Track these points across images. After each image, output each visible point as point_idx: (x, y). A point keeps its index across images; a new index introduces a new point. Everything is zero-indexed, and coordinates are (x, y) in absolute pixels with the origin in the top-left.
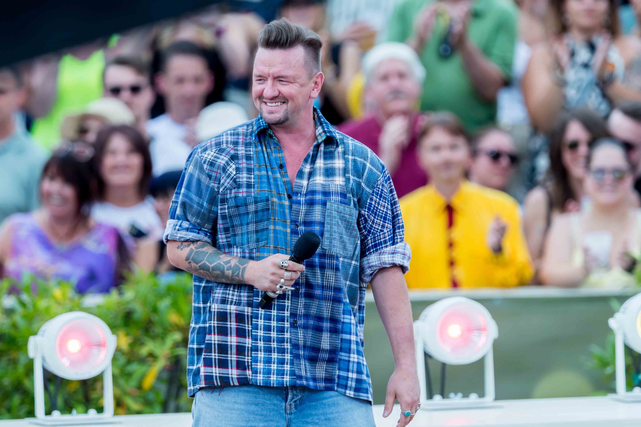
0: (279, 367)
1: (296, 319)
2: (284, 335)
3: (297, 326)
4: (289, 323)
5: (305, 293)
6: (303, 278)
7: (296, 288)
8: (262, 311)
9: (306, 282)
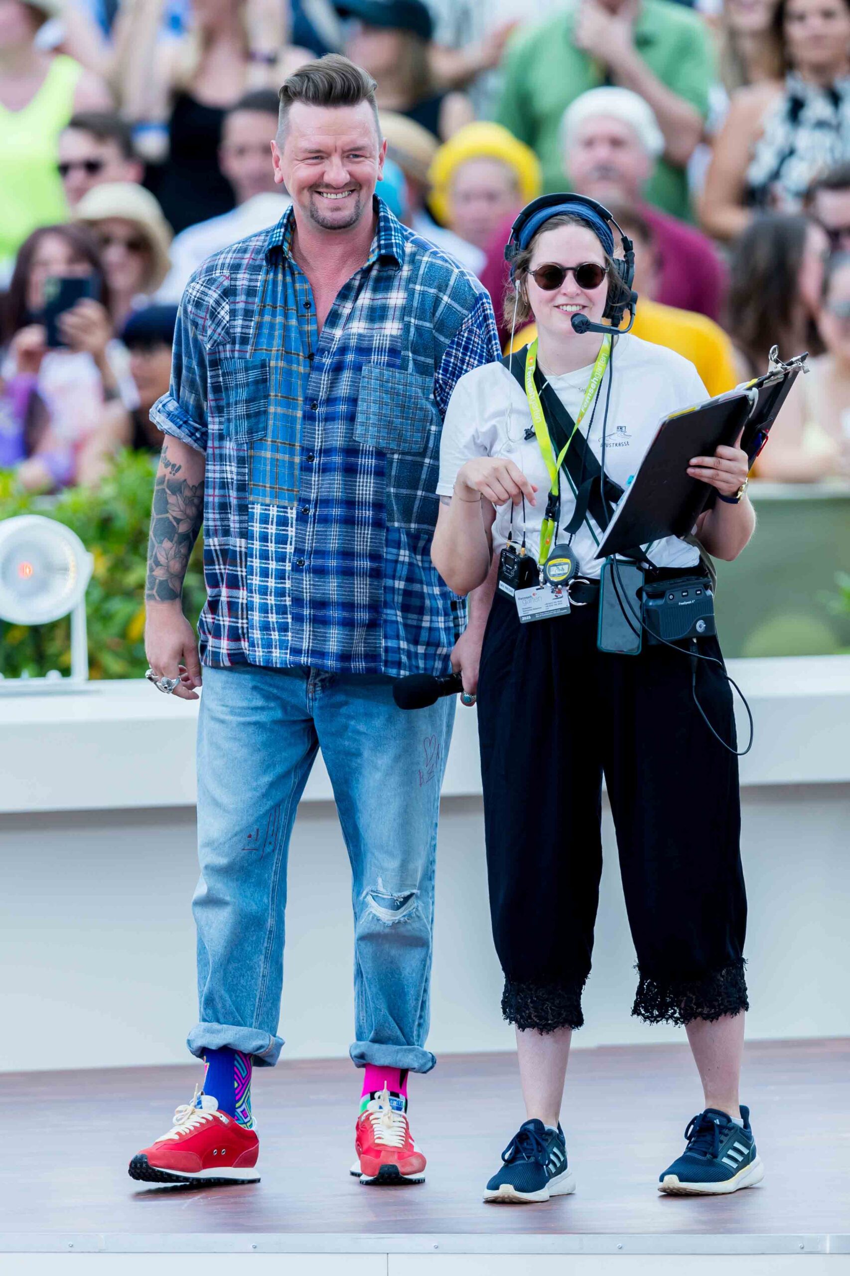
0: (281, 636)
1: (302, 558)
2: (285, 583)
3: (303, 569)
4: (290, 564)
5: (317, 515)
6: (316, 491)
7: (303, 507)
8: (256, 545)
9: (321, 498)
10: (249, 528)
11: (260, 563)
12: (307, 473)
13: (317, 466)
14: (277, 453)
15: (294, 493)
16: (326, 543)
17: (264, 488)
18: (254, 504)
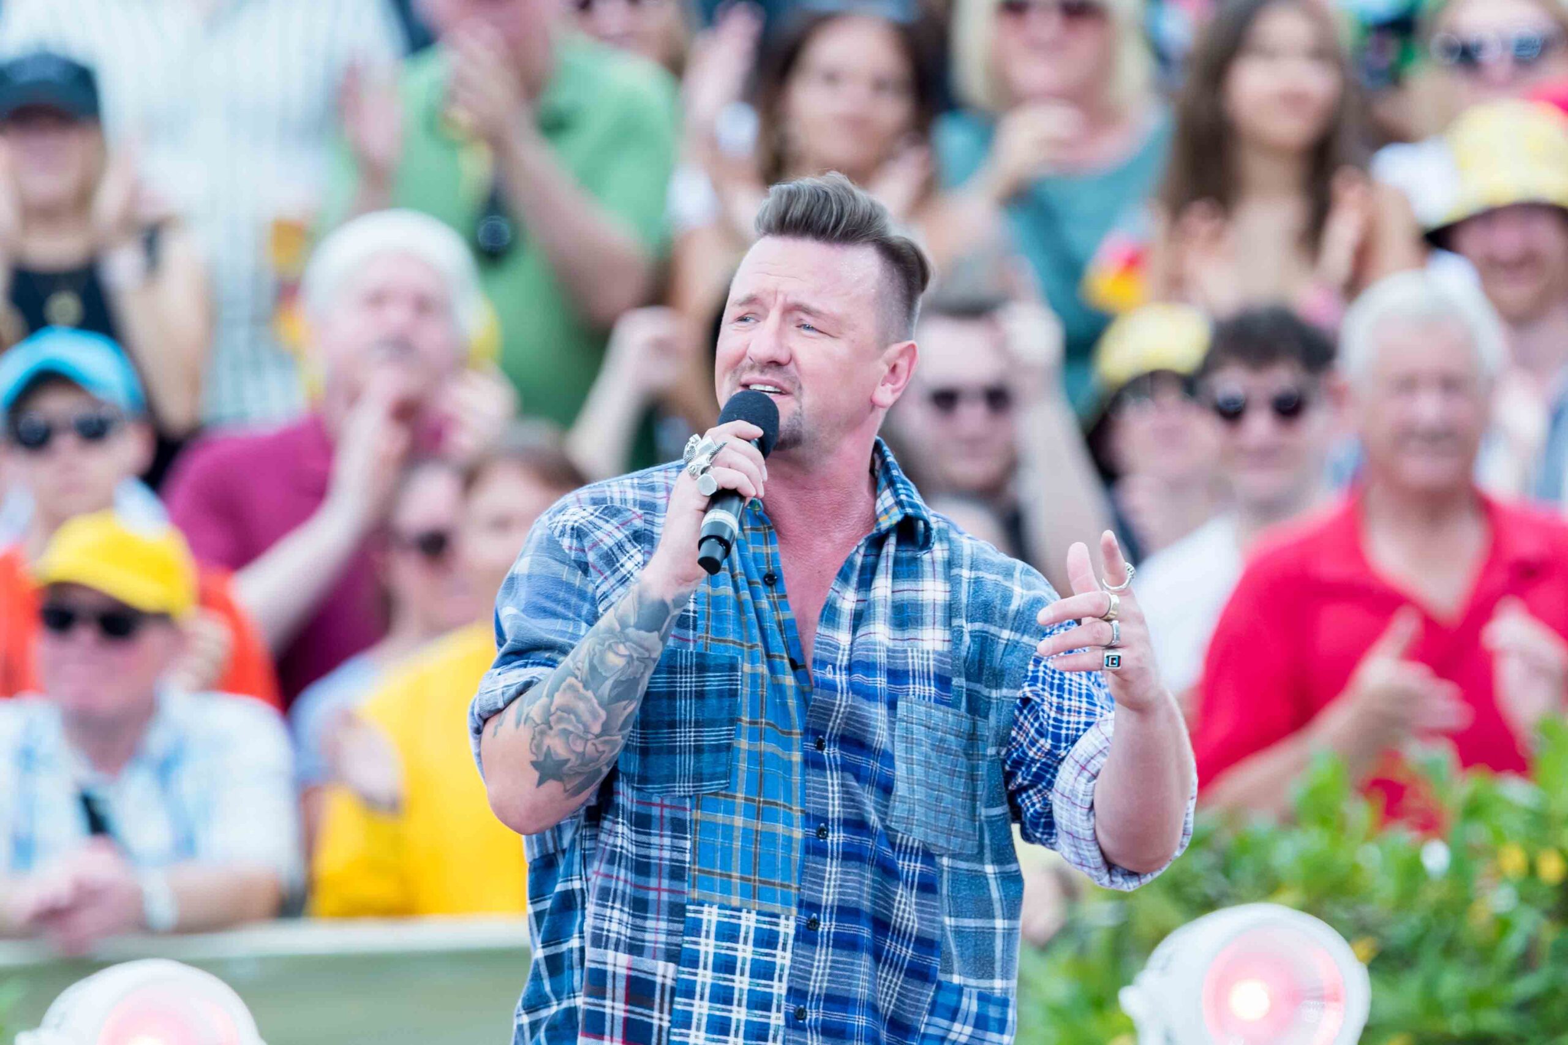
5: (835, 933)
6: (831, 890)
7: (809, 917)
8: (705, 977)
9: (841, 904)
10: (686, 946)
11: (711, 1008)
12: (818, 858)
13: (835, 847)
14: (758, 819)
15: (793, 891)
16: (850, 984)
17: (725, 879)
18: (702, 905)
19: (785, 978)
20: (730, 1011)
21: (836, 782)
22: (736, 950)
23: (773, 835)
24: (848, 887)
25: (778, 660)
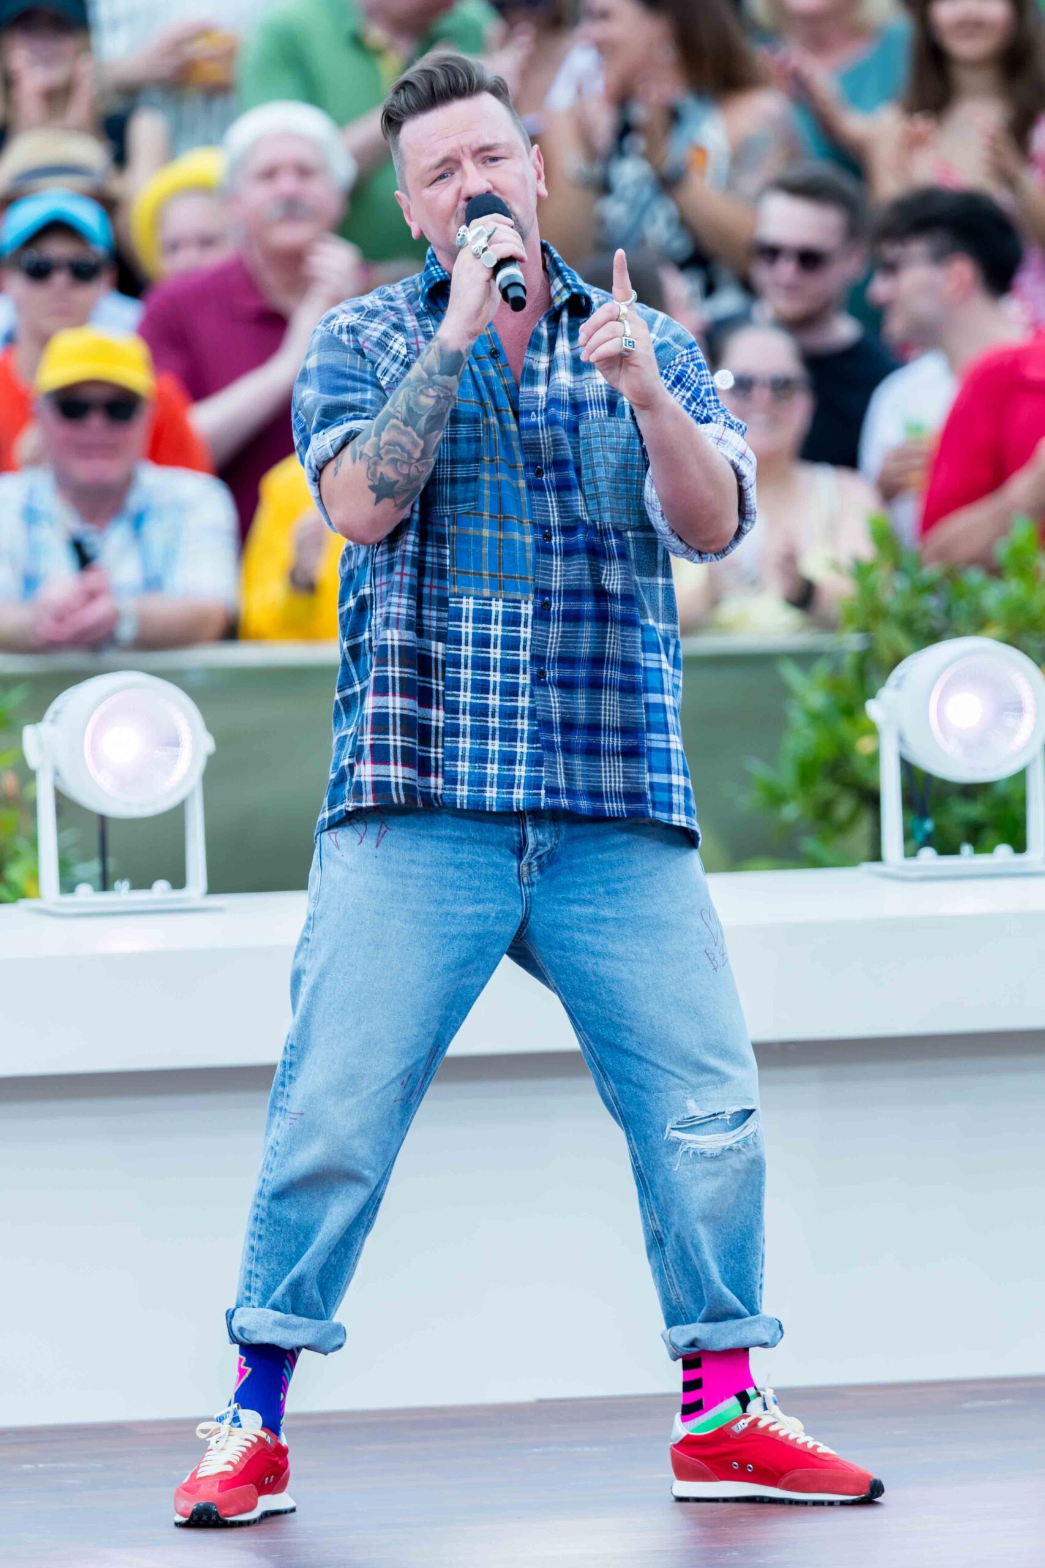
0: (504, 770)
1: (542, 669)
5: (563, 610)
6: (558, 579)
7: (543, 600)
8: (467, 651)
9: (566, 588)
10: (451, 629)
11: (473, 674)
12: (546, 556)
13: (558, 546)
14: (500, 530)
15: (529, 582)
16: (575, 648)
17: (478, 576)
18: (462, 598)
19: (528, 648)
20: (489, 675)
21: (553, 499)
22: (490, 629)
23: (511, 542)
24: (570, 575)
25: (504, 413)
